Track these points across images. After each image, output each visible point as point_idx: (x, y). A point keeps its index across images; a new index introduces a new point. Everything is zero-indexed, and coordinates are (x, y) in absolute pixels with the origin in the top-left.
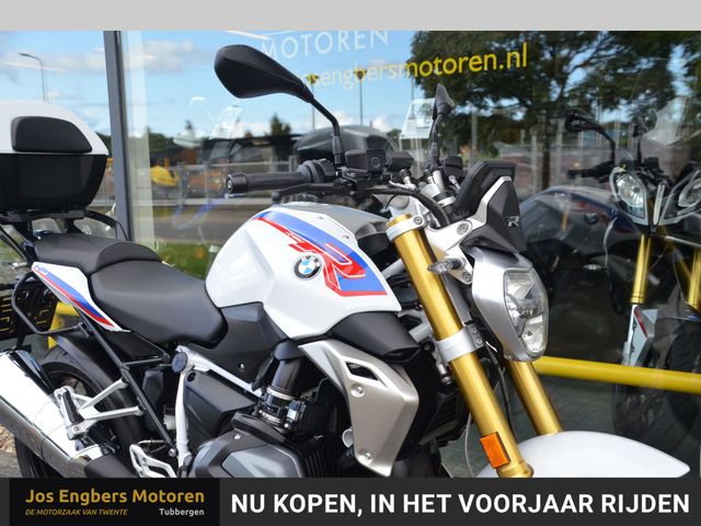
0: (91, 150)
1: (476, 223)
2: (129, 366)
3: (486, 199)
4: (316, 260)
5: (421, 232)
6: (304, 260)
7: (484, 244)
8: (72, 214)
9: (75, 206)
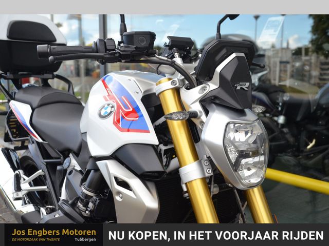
0: (55, 40)
1: (212, 86)
2: (46, 162)
3: (219, 69)
4: (112, 107)
5: (177, 91)
6: (106, 106)
7: (218, 102)
8: (46, 76)
9: (48, 72)
